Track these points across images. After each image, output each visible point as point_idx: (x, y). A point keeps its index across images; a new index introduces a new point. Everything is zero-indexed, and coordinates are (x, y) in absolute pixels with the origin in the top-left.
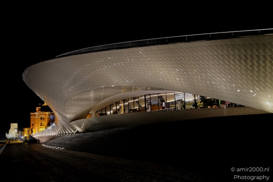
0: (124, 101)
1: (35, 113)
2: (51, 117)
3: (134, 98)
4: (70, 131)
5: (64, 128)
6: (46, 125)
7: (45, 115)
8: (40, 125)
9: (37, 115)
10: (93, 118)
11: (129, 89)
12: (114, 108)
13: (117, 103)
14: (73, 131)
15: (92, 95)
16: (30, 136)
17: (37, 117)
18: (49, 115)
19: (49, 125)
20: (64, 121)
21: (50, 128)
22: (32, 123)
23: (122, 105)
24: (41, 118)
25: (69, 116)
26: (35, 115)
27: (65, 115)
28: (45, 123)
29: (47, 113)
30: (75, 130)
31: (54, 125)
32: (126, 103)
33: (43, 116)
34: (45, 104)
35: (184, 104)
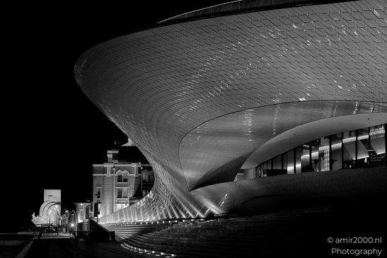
0: (332, 138)
1: (105, 165)
2: (145, 176)
3: (358, 132)
4: (190, 213)
5: (176, 205)
6: (131, 195)
7: (130, 170)
8: (115, 195)
9: (109, 169)
10: (249, 180)
11: (346, 107)
12: (306, 156)
13: (314, 144)
14: (199, 213)
15: (248, 121)
17: (108, 175)
18: (140, 171)
19: (138, 195)
20: (177, 187)
21: (141, 203)
22: (96, 189)
23: (325, 148)
24: (120, 179)
25: (190, 175)
26: (104, 171)
27: (180, 172)
28: (129, 190)
29: (134, 166)
30: (203, 210)
31: (150, 195)
32: (338, 145)
33: (124, 173)
34: (130, 143)
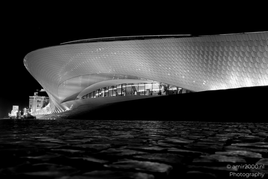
0: (105, 89)
1: (33, 97)
2: (46, 101)
3: (113, 87)
4: (61, 111)
5: (57, 109)
6: (42, 106)
7: (42, 99)
8: (36, 106)
10: (79, 100)
11: (110, 77)
12: (97, 94)
13: (99, 90)
14: (63, 111)
15: (80, 80)
16: (29, 114)
17: (34, 100)
18: (45, 99)
19: (44, 106)
20: (57, 102)
21: (45, 108)
22: (30, 104)
23: (103, 92)
24: (38, 101)
25: (61, 98)
26: (33, 98)
27: (58, 97)
28: (41, 105)
29: (43, 97)
30: (65, 110)
31: (48, 105)
32: (107, 91)
33: (40, 99)
34: (42, 90)
35: (151, 93)
